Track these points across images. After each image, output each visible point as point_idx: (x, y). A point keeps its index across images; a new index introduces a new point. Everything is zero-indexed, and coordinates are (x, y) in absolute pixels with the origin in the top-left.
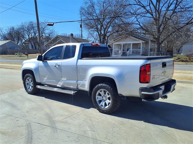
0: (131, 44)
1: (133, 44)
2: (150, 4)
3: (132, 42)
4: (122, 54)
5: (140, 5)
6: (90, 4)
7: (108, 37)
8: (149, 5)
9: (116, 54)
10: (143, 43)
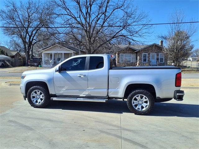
0: (62, 53)
1: (64, 53)
2: (80, 15)
3: (63, 52)
4: (53, 63)
5: (71, 16)
6: (12, 7)
7: (33, 45)
8: (80, 17)
9: (46, 63)
10: (74, 53)
